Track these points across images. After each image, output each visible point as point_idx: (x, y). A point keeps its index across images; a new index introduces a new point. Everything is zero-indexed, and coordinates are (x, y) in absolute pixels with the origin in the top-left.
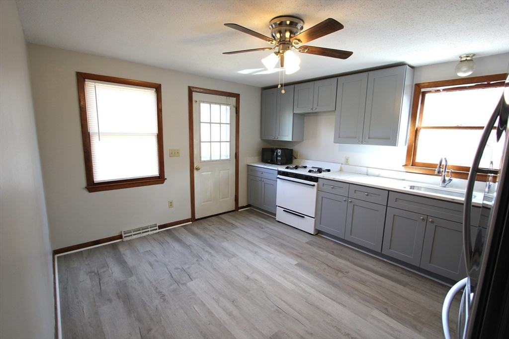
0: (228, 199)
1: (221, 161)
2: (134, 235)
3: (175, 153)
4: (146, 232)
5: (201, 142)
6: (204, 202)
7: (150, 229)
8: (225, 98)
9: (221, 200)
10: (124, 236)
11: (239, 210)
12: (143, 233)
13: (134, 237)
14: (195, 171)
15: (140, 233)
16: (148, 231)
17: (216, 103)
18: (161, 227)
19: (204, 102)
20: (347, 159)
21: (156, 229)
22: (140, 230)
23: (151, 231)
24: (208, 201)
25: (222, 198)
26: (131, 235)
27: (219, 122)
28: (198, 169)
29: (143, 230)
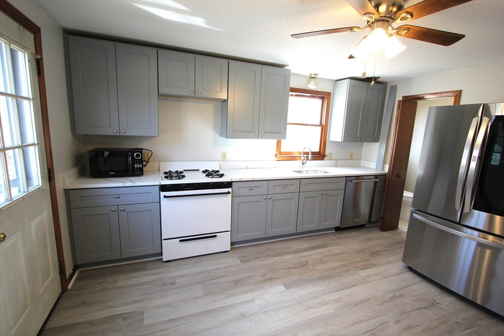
0: (52, 276)
1: (30, 197)
8: (16, 26)
9: (42, 290)
11: (69, 287)
20: (224, 155)
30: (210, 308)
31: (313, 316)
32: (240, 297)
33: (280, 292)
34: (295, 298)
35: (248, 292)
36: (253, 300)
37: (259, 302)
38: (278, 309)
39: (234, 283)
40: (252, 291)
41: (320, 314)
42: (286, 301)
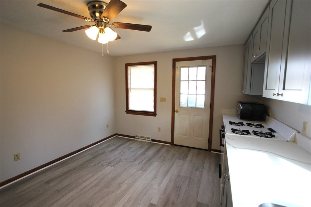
0: (202, 139)
1: (196, 109)
2: (140, 139)
3: (163, 100)
4: (145, 140)
5: (180, 94)
6: (181, 135)
7: (147, 139)
8: (201, 61)
9: (194, 138)
10: (136, 137)
11: (212, 152)
12: (144, 139)
13: (140, 140)
14: (175, 113)
15: (142, 139)
16: (146, 140)
17: (193, 66)
18: (153, 140)
19: (183, 67)
21: (150, 141)
22: (142, 138)
23: (147, 140)
24: (184, 135)
25: (196, 137)
26: (138, 139)
27: (196, 80)
28: (177, 112)
29: (144, 138)
30: (169, 173)
31: (125, 197)
32: (166, 183)
33: (152, 198)
34: (141, 200)
35: (166, 187)
36: (159, 185)
37: (156, 186)
38: (144, 189)
39: (179, 187)
40: (166, 189)
41: (122, 200)
42: (144, 195)
